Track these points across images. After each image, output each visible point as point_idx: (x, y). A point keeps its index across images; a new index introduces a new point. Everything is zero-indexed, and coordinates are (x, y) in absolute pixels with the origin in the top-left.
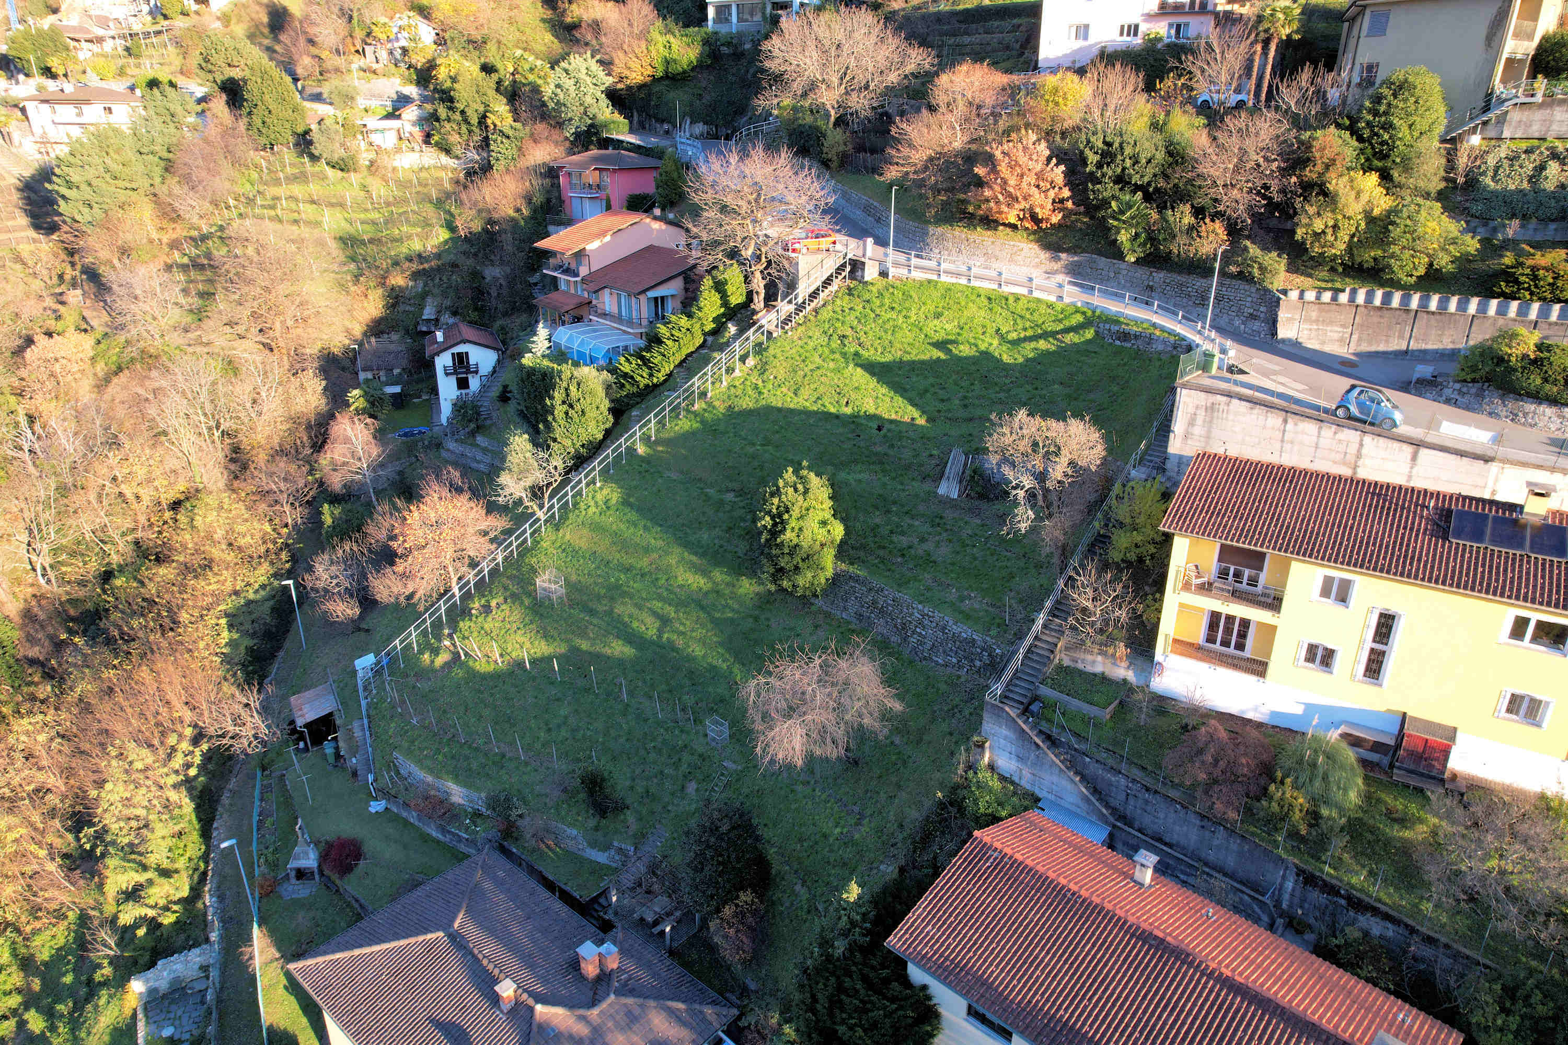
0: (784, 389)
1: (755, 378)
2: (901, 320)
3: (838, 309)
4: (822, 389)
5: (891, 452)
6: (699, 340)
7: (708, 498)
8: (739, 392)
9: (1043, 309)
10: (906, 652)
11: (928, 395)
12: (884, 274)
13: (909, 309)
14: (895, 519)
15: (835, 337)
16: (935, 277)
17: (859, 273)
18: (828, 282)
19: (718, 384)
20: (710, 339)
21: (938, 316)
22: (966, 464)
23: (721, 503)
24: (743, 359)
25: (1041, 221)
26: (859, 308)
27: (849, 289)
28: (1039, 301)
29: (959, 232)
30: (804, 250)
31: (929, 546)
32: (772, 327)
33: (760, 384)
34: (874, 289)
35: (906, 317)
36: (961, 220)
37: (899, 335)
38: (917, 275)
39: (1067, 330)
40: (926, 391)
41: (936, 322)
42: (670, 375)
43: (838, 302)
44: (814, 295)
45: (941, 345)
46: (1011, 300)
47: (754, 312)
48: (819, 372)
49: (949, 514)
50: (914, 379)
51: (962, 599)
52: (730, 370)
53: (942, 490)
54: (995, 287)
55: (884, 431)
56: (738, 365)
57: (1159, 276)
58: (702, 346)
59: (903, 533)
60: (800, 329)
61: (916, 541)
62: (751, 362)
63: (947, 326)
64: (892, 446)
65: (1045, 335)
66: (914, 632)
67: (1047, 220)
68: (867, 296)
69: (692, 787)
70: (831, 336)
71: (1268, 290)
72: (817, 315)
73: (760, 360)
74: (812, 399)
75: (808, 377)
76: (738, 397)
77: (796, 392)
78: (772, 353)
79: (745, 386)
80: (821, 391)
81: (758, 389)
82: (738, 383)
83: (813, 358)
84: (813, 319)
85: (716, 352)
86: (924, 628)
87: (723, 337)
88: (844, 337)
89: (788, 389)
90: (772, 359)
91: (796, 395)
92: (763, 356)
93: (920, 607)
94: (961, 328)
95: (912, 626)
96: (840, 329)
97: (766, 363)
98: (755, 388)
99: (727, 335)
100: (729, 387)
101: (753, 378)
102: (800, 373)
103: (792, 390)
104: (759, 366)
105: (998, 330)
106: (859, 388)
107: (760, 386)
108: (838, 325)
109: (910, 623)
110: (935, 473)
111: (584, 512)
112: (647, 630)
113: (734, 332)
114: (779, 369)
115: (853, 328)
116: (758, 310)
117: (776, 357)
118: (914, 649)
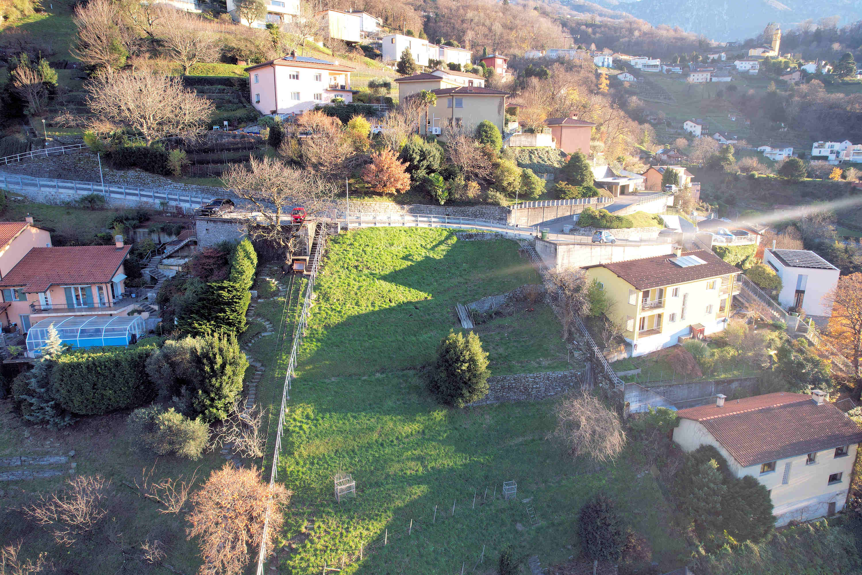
8: (324, 316)
9: (429, 232)
10: (532, 400)
11: (422, 284)
12: (344, 228)
16: (372, 225)
17: (331, 230)
20: (255, 292)
26: (350, 249)
38: (364, 226)
39: (446, 239)
40: (420, 282)
41: (394, 248)
45: (406, 258)
46: (414, 230)
51: (540, 363)
53: (465, 326)
55: (420, 309)
62: (314, 296)
63: (400, 248)
64: (429, 314)
65: (441, 243)
66: (532, 388)
69: (519, 527)
70: (347, 268)
71: (504, 207)
72: (328, 258)
73: (320, 293)
74: (370, 305)
75: (359, 294)
76: (326, 318)
77: (357, 304)
78: (326, 286)
79: (324, 310)
80: (371, 299)
81: (335, 310)
82: (317, 311)
83: (352, 282)
84: (329, 261)
85: (275, 298)
86: (537, 384)
87: (271, 288)
88: (356, 267)
89: (351, 304)
90: (329, 290)
91: (359, 306)
92: (321, 289)
93: (531, 375)
94: (406, 248)
95: (531, 386)
96: (350, 262)
97: (326, 293)
98: (333, 310)
99: (272, 285)
100: (315, 315)
101: (323, 305)
102: (352, 293)
103: (354, 303)
104: (321, 297)
105: (422, 245)
106: (389, 291)
107: (334, 307)
108: (348, 260)
109: (529, 385)
110: (456, 320)
111: (301, 432)
112: (417, 471)
113: (276, 282)
114: (337, 294)
115: (357, 261)
116: (290, 264)
117: (331, 288)
118: (536, 396)
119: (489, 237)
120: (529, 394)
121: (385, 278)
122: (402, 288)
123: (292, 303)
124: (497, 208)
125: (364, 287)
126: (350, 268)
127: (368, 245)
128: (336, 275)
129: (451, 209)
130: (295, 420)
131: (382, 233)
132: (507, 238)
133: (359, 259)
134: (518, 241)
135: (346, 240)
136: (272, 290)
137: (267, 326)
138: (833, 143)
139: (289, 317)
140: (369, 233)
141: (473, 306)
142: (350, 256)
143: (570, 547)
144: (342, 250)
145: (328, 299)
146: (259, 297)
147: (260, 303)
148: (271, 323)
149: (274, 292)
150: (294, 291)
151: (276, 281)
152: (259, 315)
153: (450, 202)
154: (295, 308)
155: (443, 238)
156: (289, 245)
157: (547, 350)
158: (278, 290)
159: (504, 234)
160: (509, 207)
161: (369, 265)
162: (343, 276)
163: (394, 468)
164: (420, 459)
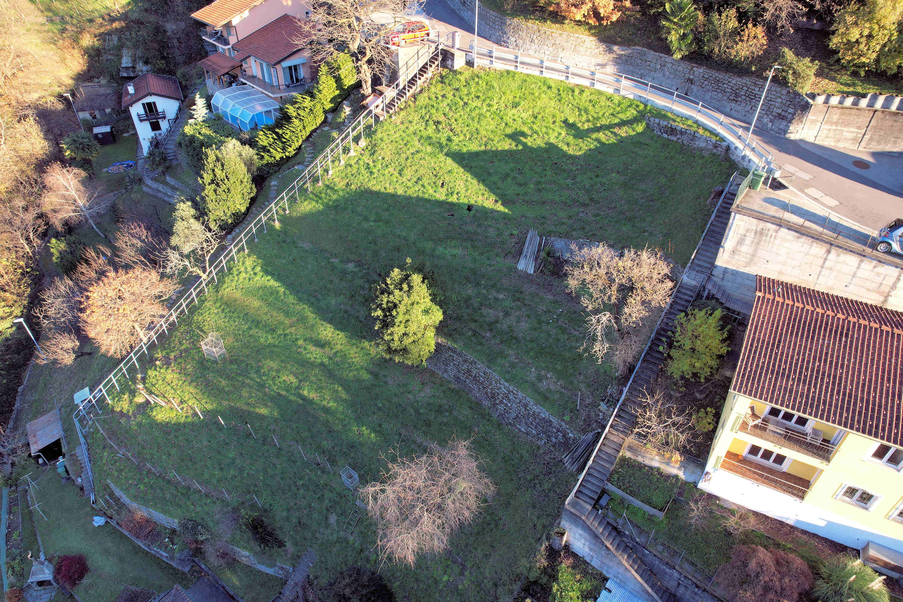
0: (391, 169)
1: (366, 158)
2: (485, 108)
3: (433, 97)
4: (421, 172)
5: (479, 231)
6: (320, 119)
7: (334, 268)
8: (354, 171)
9: (603, 101)
10: (495, 416)
11: (509, 180)
12: (470, 63)
13: (491, 99)
14: (484, 291)
15: (431, 122)
16: (512, 68)
17: (449, 62)
18: (423, 70)
19: (337, 163)
20: (330, 116)
21: (515, 105)
22: (540, 244)
23: (344, 272)
24: (356, 140)
25: (602, 19)
26: (450, 96)
27: (442, 77)
28: (600, 93)
29: (533, 25)
30: (403, 43)
31: (511, 320)
32: (378, 111)
33: (371, 165)
34: (462, 78)
35: (489, 105)
36: (533, 12)
37: (484, 122)
38: (499, 66)
39: (623, 123)
40: (507, 175)
41: (514, 111)
42: (299, 148)
43: (433, 89)
44: (412, 82)
46: (577, 91)
47: (364, 97)
48: (419, 156)
49: (528, 289)
50: (497, 164)
51: (540, 379)
52: (346, 150)
53: (521, 266)
54: (563, 78)
55: (472, 213)
56: (353, 145)
57: (700, 71)
58: (325, 122)
59: (490, 307)
60: (402, 114)
61: (501, 315)
62: (363, 143)
63: (523, 115)
64: (479, 225)
65: (604, 128)
66: (501, 402)
67: (608, 18)
68: (456, 85)
69: (333, 518)
70: (427, 121)
71: (799, 94)
79: (359, 165)
82: (353, 162)
84: (412, 105)
85: (334, 131)
86: (509, 401)
87: (340, 117)
88: (438, 123)
89: (394, 170)
91: (400, 175)
93: (507, 384)
95: (500, 397)
97: (375, 145)
99: (343, 115)
100: (347, 166)
102: (404, 156)
103: (397, 170)
104: (369, 148)
106: (450, 171)
109: (498, 394)
113: (348, 113)
115: (446, 115)
116: (367, 94)
118: (501, 415)
124: (784, 92)
127: (478, 97)
129: (701, 70)
130: (244, 264)
131: (516, 83)
137: (307, 160)
140: (495, 78)
144: (440, 93)
145: (374, 153)
147: (323, 130)
148: (312, 157)
149: (338, 123)
152: (313, 144)
153: (700, 58)
155: (617, 121)
158: (343, 122)
160: (814, 95)
161: (454, 126)
162: (410, 131)
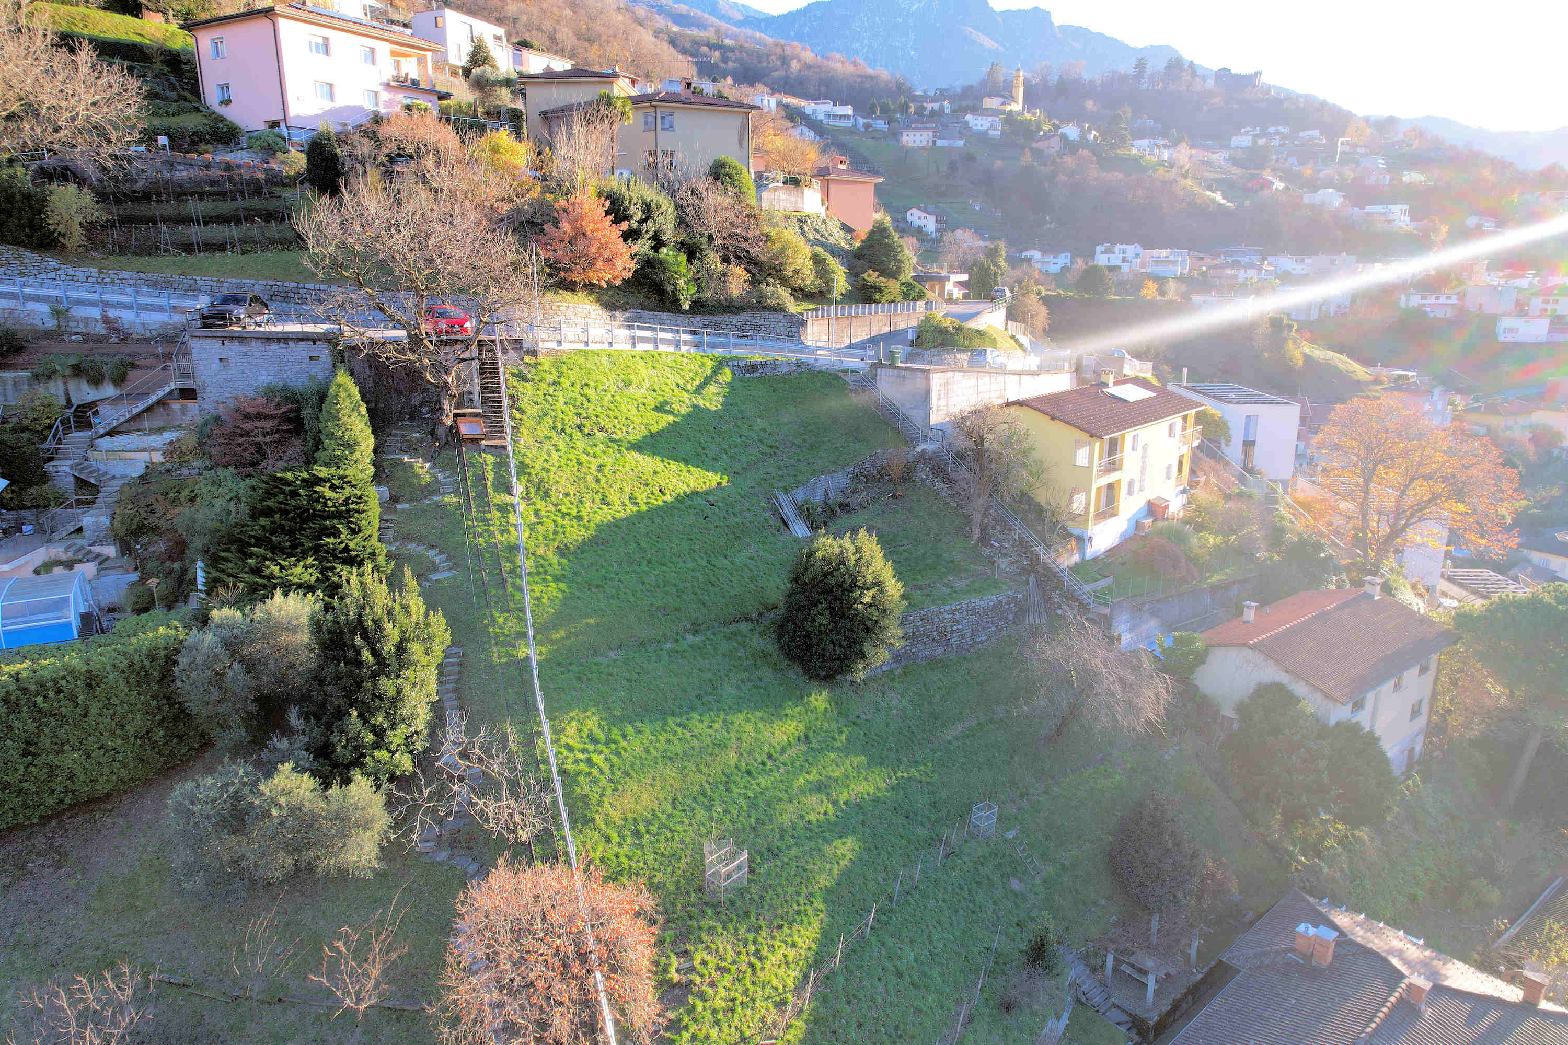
0: (589, 504)
4: (627, 488)
5: (739, 520)
10: (953, 654)
12: (530, 352)
16: (581, 346)
20: (381, 489)
22: (792, 503)
38: (566, 347)
45: (660, 408)
51: (951, 586)
53: (798, 533)
54: (630, 347)
55: (715, 504)
64: (735, 514)
65: (707, 381)
66: (952, 632)
69: (1015, 885)
70: (563, 430)
71: (792, 315)
72: (523, 412)
73: (528, 481)
74: (627, 501)
75: (603, 481)
76: (556, 533)
77: (604, 501)
78: (538, 466)
79: (548, 517)
80: (627, 490)
81: (568, 514)
82: (533, 519)
83: (584, 458)
84: (524, 417)
85: (435, 498)
86: (958, 622)
87: (419, 476)
88: (580, 427)
89: (593, 502)
90: (544, 474)
91: (608, 504)
92: (529, 474)
93: (947, 608)
94: (654, 391)
95: (948, 629)
96: (567, 419)
97: (541, 481)
98: (564, 515)
99: (421, 472)
100: (532, 527)
101: (540, 505)
102: (589, 478)
103: (598, 501)
104: (532, 490)
105: (678, 385)
106: (655, 473)
107: (564, 509)
108: (561, 415)
109: (945, 627)
110: (779, 523)
111: (595, 772)
112: (826, 813)
113: (427, 465)
114: (563, 482)
115: (578, 415)
116: (449, 423)
117: (548, 470)
118: (958, 646)
119: (785, 370)
120: (948, 644)
121: (638, 447)
122: (673, 465)
123: (478, 506)
124: (781, 317)
125: (609, 467)
126: (568, 430)
127: (586, 385)
128: (547, 445)
129: (698, 319)
130: (570, 748)
131: (605, 360)
132: (818, 368)
133: (580, 411)
134: (841, 374)
135: (544, 375)
136: (423, 482)
137: (437, 559)
138: (1124, 246)
139: (481, 535)
140: (581, 361)
141: (800, 495)
142: (560, 405)
143: (1103, 902)
144: (541, 393)
145: (547, 494)
146: (394, 499)
147: (403, 511)
148: (441, 552)
149: (428, 485)
150: (473, 481)
151: (426, 460)
152: (407, 538)
153: (698, 306)
154: (488, 516)
155: (709, 372)
156: (450, 380)
157: (952, 562)
158: (437, 481)
159: (812, 362)
160: (802, 314)
161: (602, 424)
162: (562, 447)
163: (787, 815)
164: (820, 787)
